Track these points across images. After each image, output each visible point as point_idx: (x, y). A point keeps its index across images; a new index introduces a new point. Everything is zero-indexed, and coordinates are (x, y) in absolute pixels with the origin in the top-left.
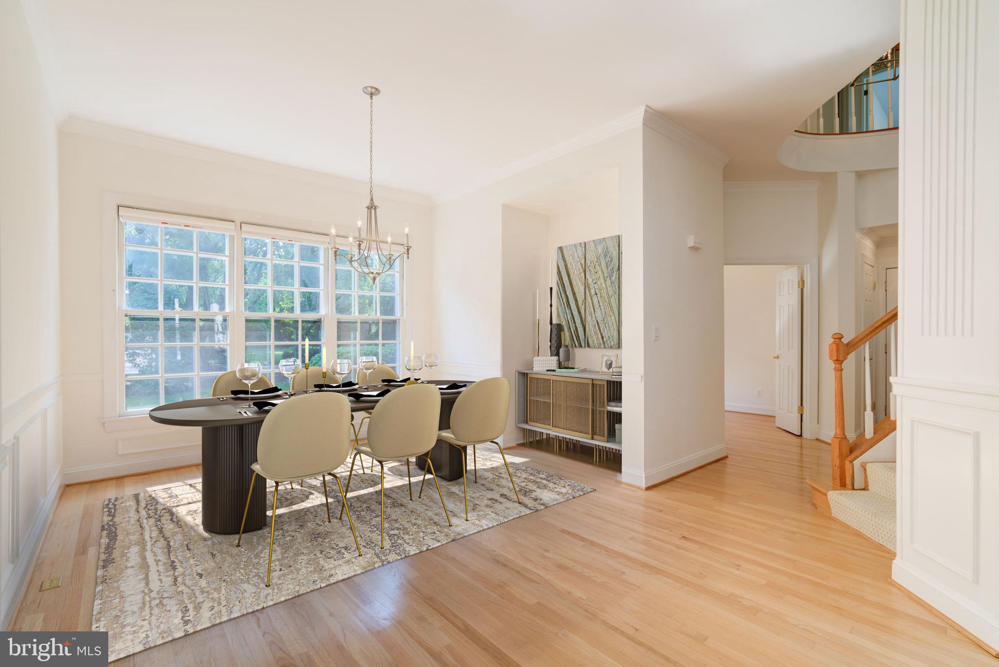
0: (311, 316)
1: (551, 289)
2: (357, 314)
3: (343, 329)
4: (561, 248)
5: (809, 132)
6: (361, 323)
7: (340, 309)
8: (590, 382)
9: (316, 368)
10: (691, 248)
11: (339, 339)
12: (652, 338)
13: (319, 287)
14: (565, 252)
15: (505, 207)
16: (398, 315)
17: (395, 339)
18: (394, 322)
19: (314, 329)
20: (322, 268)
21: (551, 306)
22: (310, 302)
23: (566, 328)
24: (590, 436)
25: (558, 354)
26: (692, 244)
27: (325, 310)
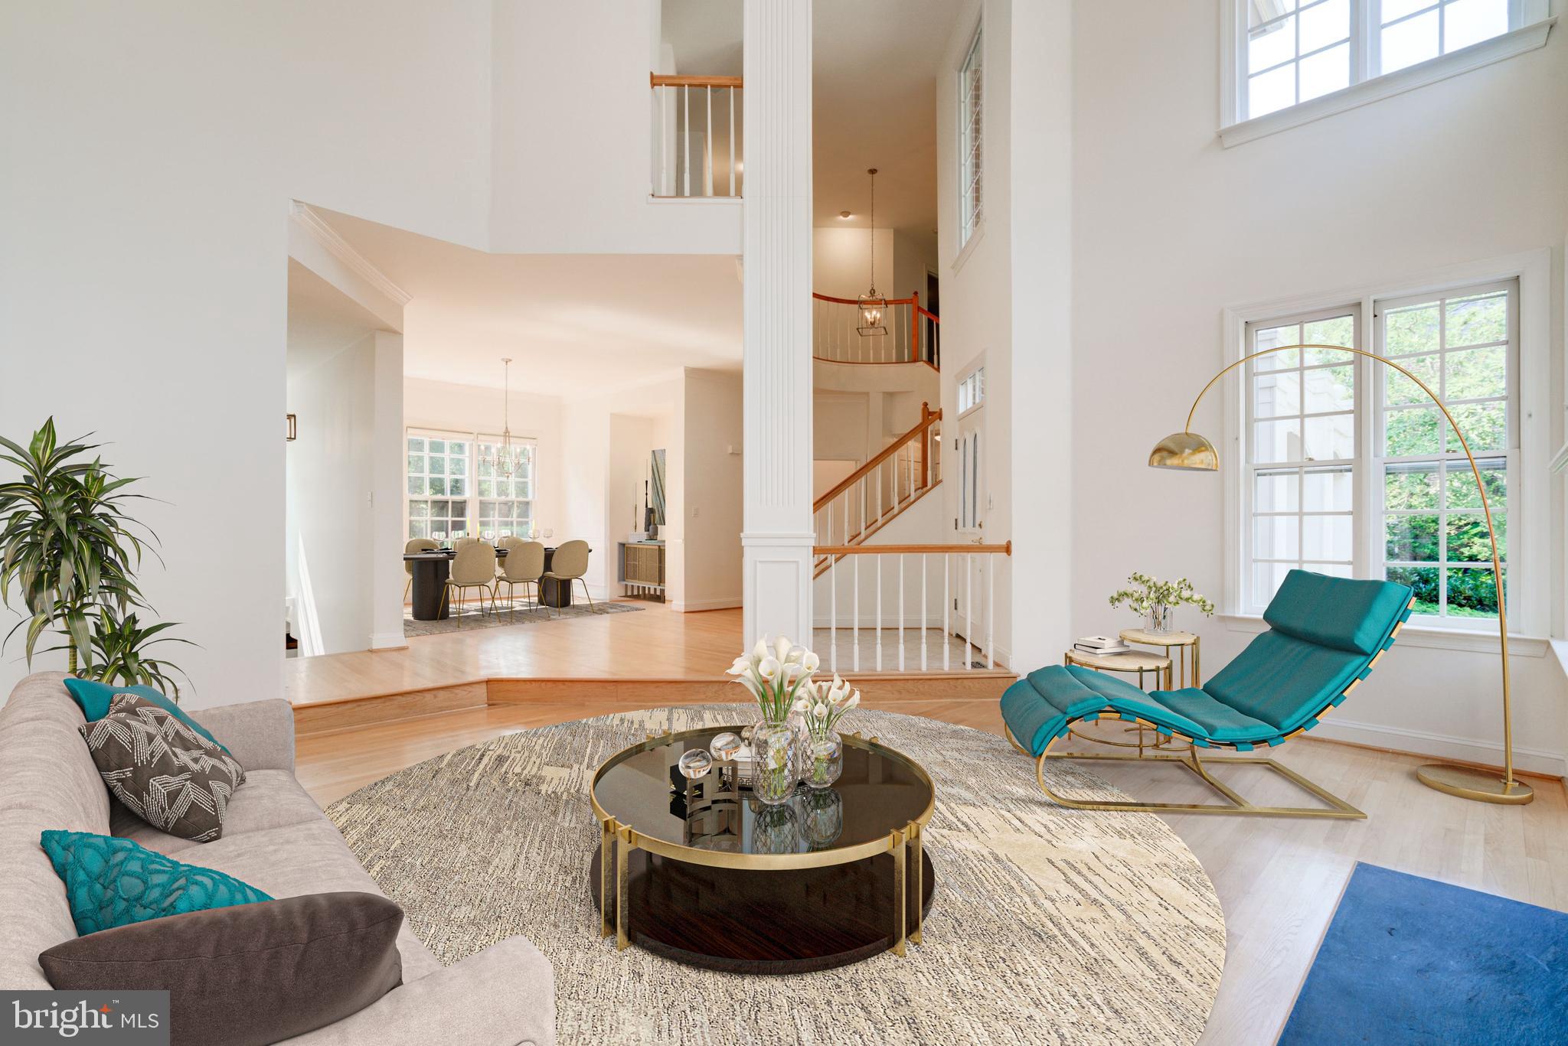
0: (457, 498)
1: (647, 482)
2: (496, 496)
3: (484, 508)
4: (654, 451)
5: (829, 359)
6: (499, 504)
7: (481, 493)
8: (657, 547)
9: (461, 533)
10: (732, 454)
11: (481, 516)
12: (692, 515)
13: (464, 474)
14: (656, 454)
15: (611, 414)
16: (530, 498)
17: (528, 518)
18: (527, 503)
19: (460, 508)
20: (467, 461)
21: (647, 494)
22: (457, 487)
23: (656, 511)
24: (657, 584)
25: (648, 531)
26: (730, 451)
27: (469, 494)
